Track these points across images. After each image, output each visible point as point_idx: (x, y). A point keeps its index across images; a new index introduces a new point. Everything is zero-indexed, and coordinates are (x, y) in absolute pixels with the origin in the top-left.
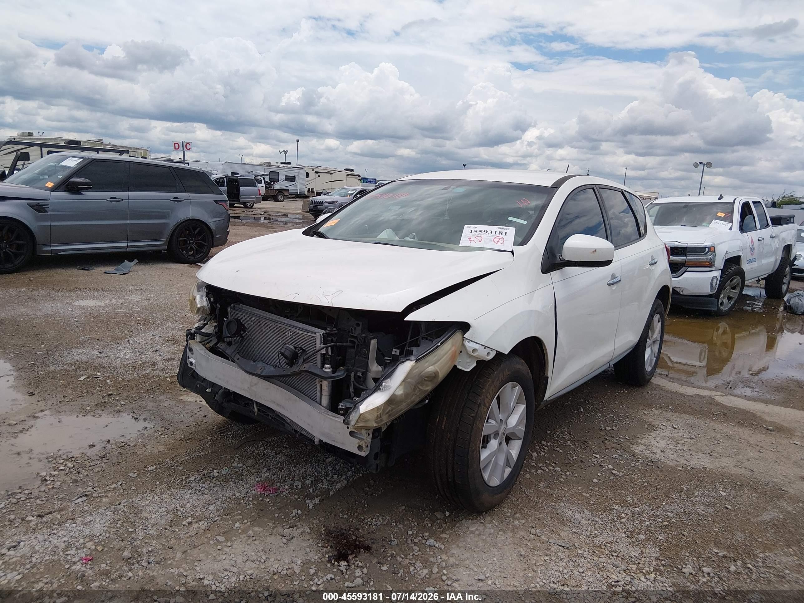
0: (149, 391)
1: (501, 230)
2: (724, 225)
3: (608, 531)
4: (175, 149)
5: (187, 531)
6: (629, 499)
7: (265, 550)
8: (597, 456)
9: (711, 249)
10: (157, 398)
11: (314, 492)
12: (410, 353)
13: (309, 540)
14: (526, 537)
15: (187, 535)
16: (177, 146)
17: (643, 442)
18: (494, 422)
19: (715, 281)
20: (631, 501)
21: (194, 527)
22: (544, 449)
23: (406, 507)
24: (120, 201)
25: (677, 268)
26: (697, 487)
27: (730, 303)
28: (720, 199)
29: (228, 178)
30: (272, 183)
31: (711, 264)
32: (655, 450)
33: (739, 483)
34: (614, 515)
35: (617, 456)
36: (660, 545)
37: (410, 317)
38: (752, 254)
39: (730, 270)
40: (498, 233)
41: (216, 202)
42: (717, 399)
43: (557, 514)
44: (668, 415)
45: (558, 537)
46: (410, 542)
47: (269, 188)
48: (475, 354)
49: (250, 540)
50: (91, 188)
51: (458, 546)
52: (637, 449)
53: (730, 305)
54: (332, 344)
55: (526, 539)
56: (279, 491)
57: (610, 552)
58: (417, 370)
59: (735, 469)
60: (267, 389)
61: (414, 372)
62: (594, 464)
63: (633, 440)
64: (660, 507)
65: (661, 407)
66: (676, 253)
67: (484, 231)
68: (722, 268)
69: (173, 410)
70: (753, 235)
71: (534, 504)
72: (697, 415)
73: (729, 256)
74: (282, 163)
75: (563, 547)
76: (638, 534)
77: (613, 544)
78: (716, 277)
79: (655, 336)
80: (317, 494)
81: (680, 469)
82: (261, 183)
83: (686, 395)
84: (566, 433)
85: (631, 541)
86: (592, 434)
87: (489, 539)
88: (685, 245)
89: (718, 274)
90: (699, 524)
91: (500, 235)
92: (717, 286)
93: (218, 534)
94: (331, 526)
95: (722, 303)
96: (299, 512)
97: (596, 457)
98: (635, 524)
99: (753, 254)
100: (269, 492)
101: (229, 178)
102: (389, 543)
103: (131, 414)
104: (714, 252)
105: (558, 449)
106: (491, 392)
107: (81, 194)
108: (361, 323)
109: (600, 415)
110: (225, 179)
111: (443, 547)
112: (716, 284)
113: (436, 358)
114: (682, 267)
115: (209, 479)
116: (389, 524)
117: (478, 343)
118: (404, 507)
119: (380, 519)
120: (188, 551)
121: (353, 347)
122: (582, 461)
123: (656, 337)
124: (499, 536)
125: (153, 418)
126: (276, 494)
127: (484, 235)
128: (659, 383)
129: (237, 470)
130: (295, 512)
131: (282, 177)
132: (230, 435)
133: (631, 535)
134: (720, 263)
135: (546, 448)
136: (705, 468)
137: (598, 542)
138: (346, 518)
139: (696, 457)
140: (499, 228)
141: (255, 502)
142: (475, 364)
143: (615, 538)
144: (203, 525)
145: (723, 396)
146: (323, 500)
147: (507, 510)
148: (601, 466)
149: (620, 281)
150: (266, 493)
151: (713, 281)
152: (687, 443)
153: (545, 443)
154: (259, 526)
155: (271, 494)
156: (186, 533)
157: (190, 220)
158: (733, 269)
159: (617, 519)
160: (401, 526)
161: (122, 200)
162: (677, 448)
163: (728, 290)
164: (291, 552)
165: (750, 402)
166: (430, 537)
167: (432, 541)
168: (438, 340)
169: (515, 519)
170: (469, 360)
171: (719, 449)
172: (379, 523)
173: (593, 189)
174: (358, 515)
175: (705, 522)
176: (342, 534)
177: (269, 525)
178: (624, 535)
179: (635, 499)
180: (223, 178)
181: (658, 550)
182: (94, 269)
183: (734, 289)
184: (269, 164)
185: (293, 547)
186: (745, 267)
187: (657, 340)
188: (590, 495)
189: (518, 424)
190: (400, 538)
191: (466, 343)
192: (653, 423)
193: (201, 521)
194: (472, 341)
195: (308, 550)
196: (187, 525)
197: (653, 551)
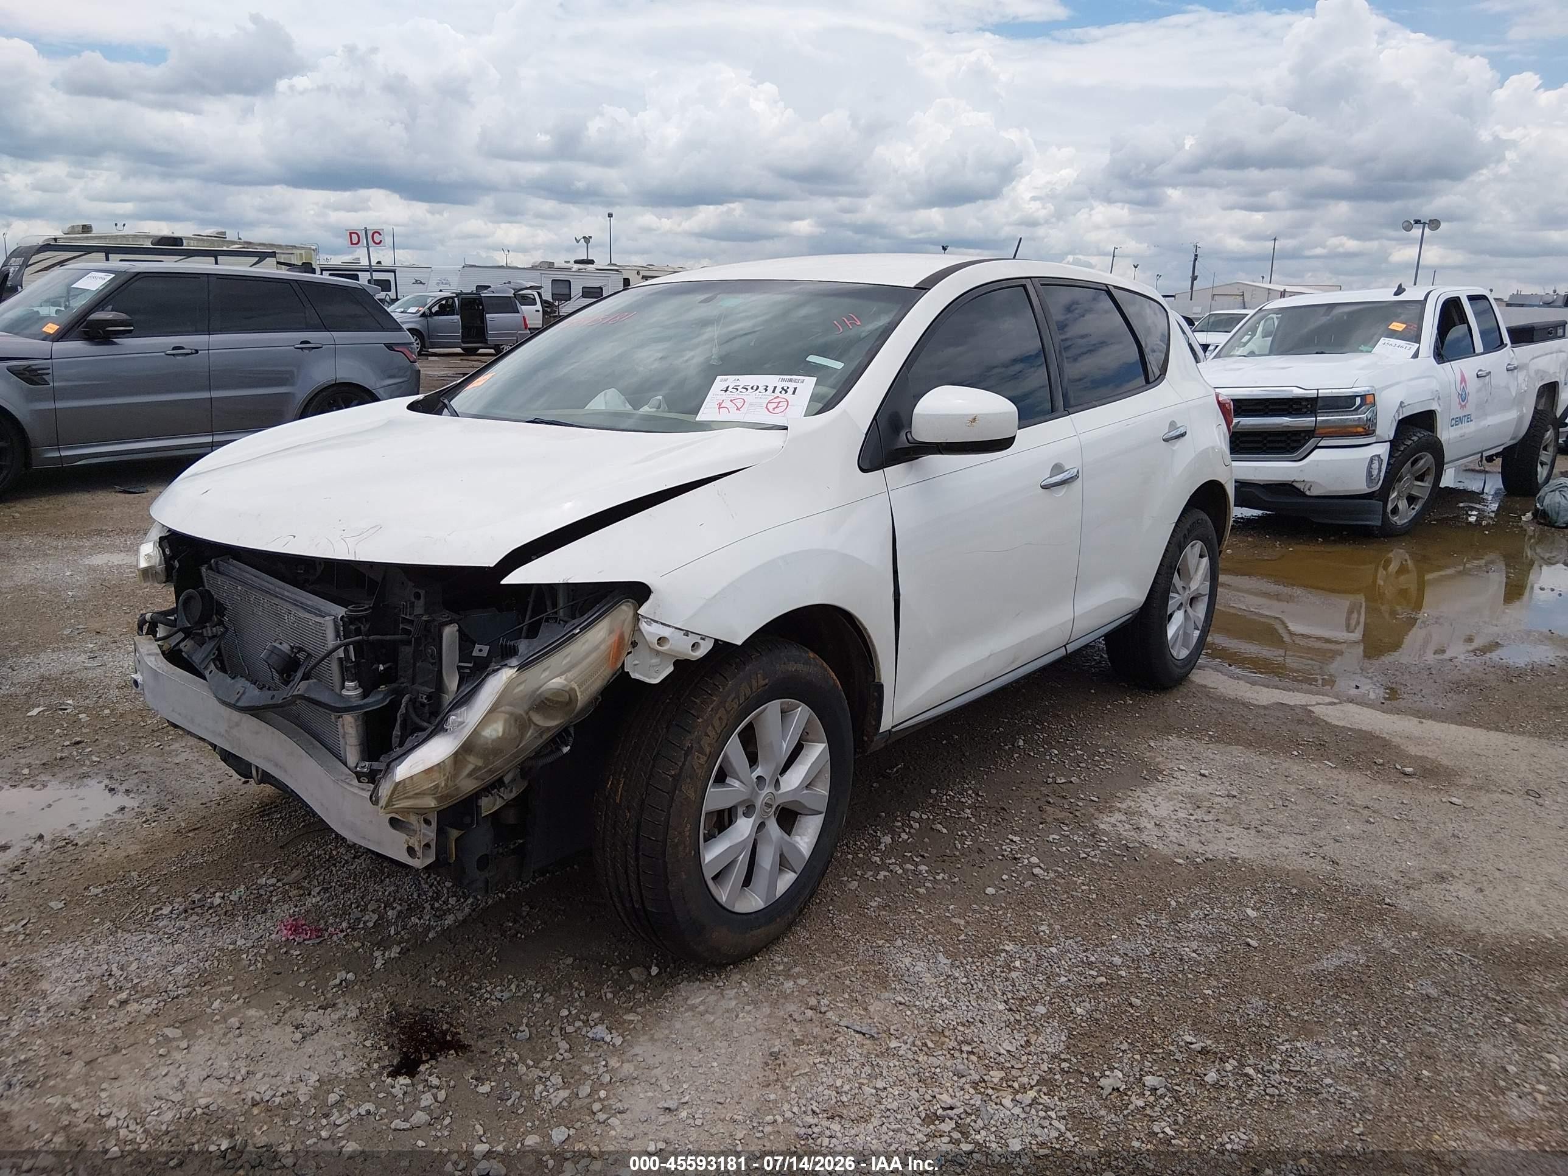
0: (155, 734)
1: (785, 384)
2: (1402, 347)
3: (973, 997)
4: (352, 244)
5: (112, 1019)
6: (1043, 928)
7: (253, 1054)
8: (1016, 839)
9: (1367, 400)
10: (167, 748)
11: (397, 933)
12: (512, 652)
13: (349, 1033)
14: (796, 1016)
15: (110, 1027)
16: (355, 239)
17: (1124, 806)
18: (737, 784)
19: (1376, 465)
20: (1047, 932)
21: (129, 1009)
22: (911, 827)
23: (575, 960)
24: (192, 353)
25: (1299, 441)
26: (1201, 900)
27: (1413, 509)
28: (1397, 294)
29: (461, 297)
30: (557, 304)
31: (1368, 430)
32: (1144, 822)
33: (1294, 891)
34: (999, 963)
35: (1058, 837)
36: (1074, 1026)
37: (515, 577)
38: (1463, 407)
39: (1410, 442)
40: (779, 389)
41: (390, 347)
42: (1318, 710)
43: (880, 964)
44: (1198, 747)
45: (862, 1012)
46: (556, 1031)
47: (550, 313)
48: (664, 648)
49: (230, 1035)
50: (130, 331)
51: (652, 1039)
52: (1105, 822)
53: (1414, 513)
54: (357, 638)
55: (795, 1020)
56: (326, 934)
57: (960, 1043)
58: (522, 687)
59: (1300, 860)
60: (257, 733)
61: (516, 691)
62: (1003, 856)
63: (1105, 806)
64: (1103, 945)
65: (1191, 733)
66: (1296, 410)
67: (752, 388)
68: (1391, 438)
69: (189, 771)
70: (1467, 366)
71: (842, 944)
72: (1260, 747)
73: (1407, 413)
74: (576, 262)
75: (864, 1034)
76: (1035, 1003)
77: (972, 1027)
78: (1379, 456)
79: (1194, 585)
80: (402, 937)
81: (1181, 861)
82: (535, 304)
83: (1253, 705)
84: (970, 792)
85: (1012, 1019)
86: (1024, 793)
87: (719, 1023)
88: (1312, 394)
89: (1383, 450)
90: (1174, 981)
91: (783, 395)
92: (1382, 474)
93: (172, 1023)
94: (405, 1004)
95: (1395, 511)
96: (350, 976)
97: (1012, 840)
98: (1034, 982)
99: (1465, 405)
100: (303, 936)
101: (464, 296)
102: (513, 1035)
103: (106, 782)
104: (1374, 404)
105: (939, 827)
106: (716, 723)
107: (115, 344)
108: (422, 592)
109: (1056, 752)
110: (456, 299)
111: (618, 1041)
112: (1380, 471)
113: (568, 659)
114: (1310, 439)
115: (201, 911)
116: (527, 997)
117: (669, 626)
118: (570, 960)
119: (513, 987)
120: (100, 1060)
121: (409, 643)
122: (980, 851)
123: (1197, 589)
124: (741, 1015)
125: (144, 787)
126: (318, 941)
127: (750, 396)
128: (1204, 683)
129: (262, 892)
130: (341, 975)
131: (576, 290)
132: (279, 819)
133: (1018, 1005)
134: (1386, 428)
135: (917, 825)
136: (1234, 860)
137: (941, 1022)
138: (441, 987)
139: (1227, 835)
140: (783, 380)
141: (270, 958)
142: (671, 669)
143: (981, 1013)
144: (149, 1005)
145: (1335, 704)
146: (409, 950)
147: (779, 959)
148: (1015, 859)
149: (1077, 476)
150: (297, 939)
151: (1373, 466)
152: (1219, 806)
153: (917, 815)
154: (259, 1007)
155: (308, 940)
156: (108, 1024)
157: (336, 384)
158: (1415, 438)
159: (1002, 972)
160: (550, 1000)
161: (197, 352)
162: (1192, 818)
163: (1407, 483)
164: (306, 1058)
165: (1388, 716)
166: (601, 1020)
167: (600, 1031)
168: (576, 621)
169: (788, 977)
170: (655, 661)
171: (1282, 818)
172: (506, 995)
173: (1024, 286)
174: (470, 979)
175: (1190, 976)
176: (424, 1019)
177: (278, 1004)
178: (1001, 1007)
179: (1057, 927)
180: (452, 298)
181: (1064, 1038)
182: (147, 491)
183: (1422, 481)
184: (551, 265)
185: (310, 1050)
186: (1446, 434)
187: (1200, 595)
188: (968, 922)
189: (809, 784)
190: (539, 1024)
191: (644, 626)
192: (1162, 766)
193: (147, 996)
194: (657, 622)
195: (340, 1054)
196: (117, 1005)
197: (1053, 1040)
